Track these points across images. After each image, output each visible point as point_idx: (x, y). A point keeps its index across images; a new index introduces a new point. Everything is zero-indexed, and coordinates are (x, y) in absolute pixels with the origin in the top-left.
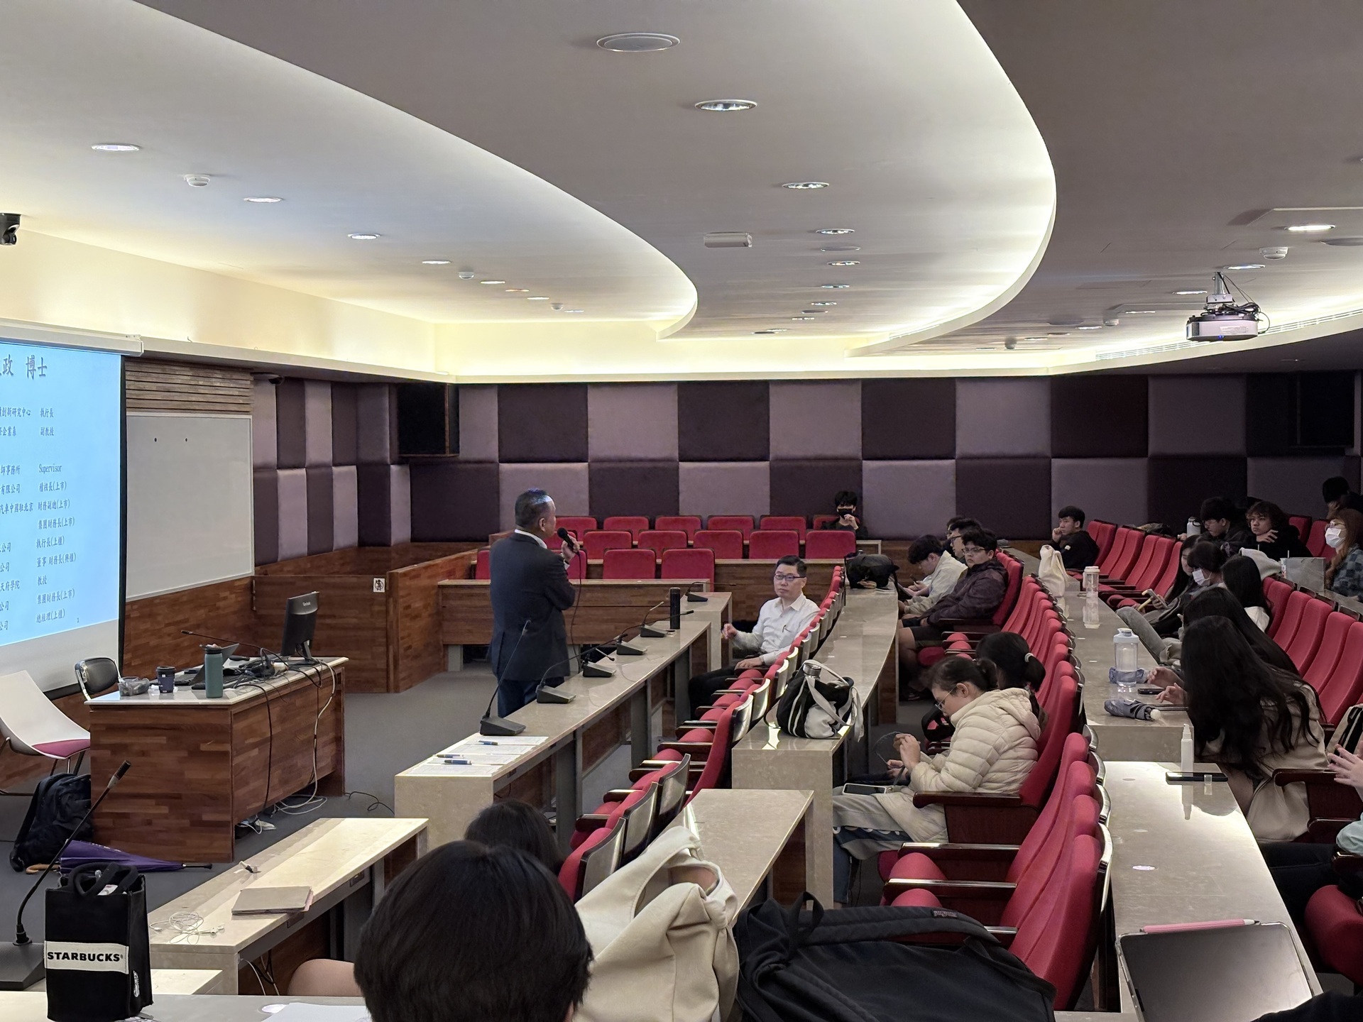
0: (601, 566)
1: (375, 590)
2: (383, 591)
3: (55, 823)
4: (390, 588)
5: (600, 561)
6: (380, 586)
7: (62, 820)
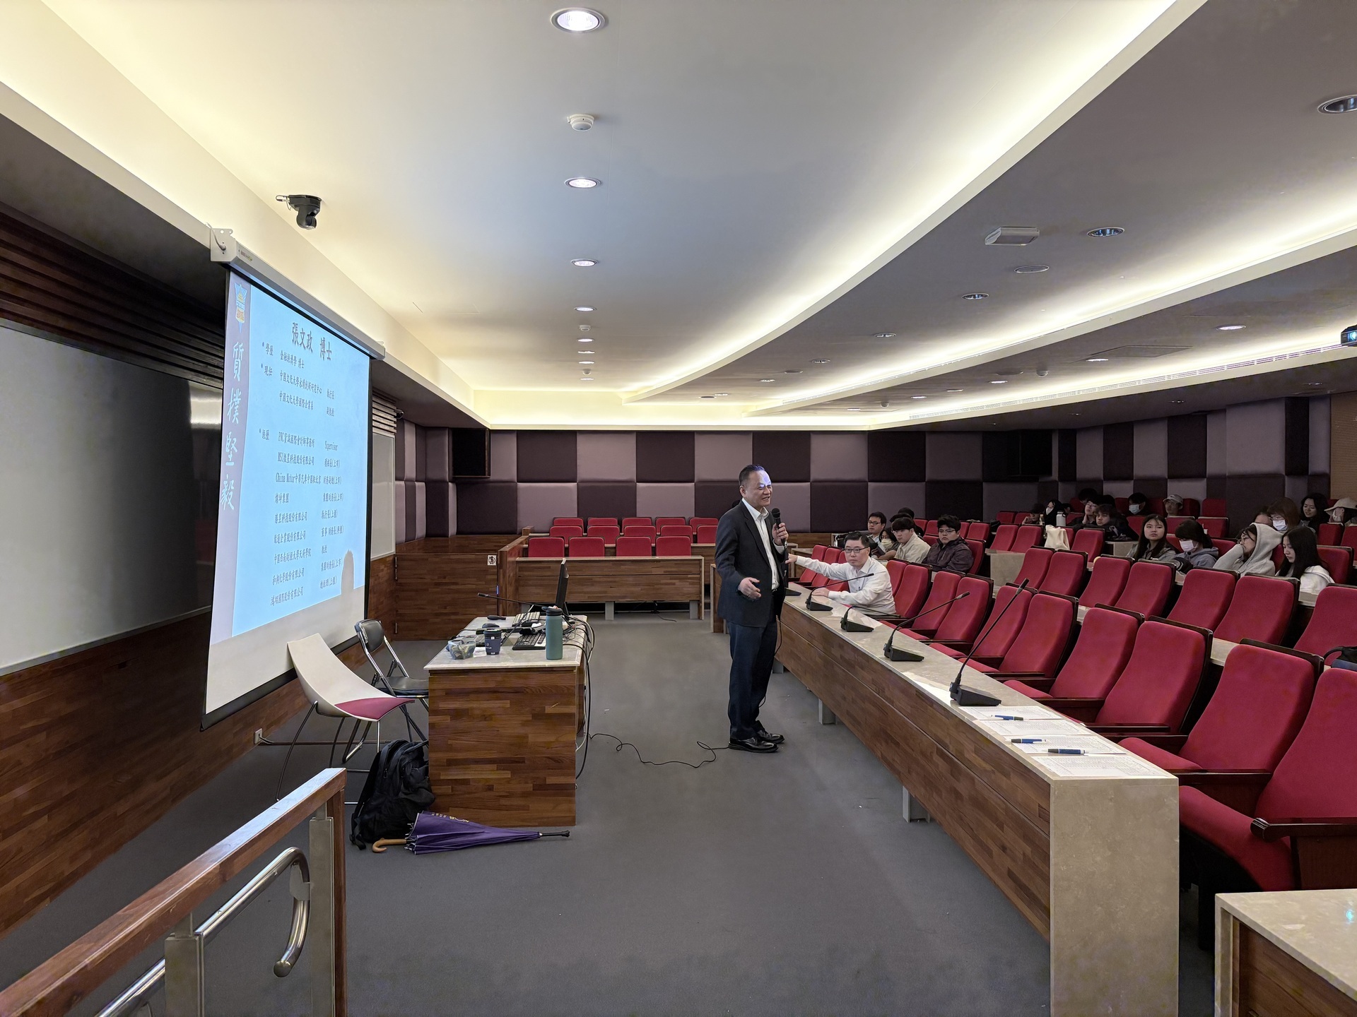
0: (615, 548)
1: (489, 564)
2: (495, 564)
3: (401, 795)
4: (501, 561)
5: (614, 545)
6: (492, 560)
7: (407, 791)
